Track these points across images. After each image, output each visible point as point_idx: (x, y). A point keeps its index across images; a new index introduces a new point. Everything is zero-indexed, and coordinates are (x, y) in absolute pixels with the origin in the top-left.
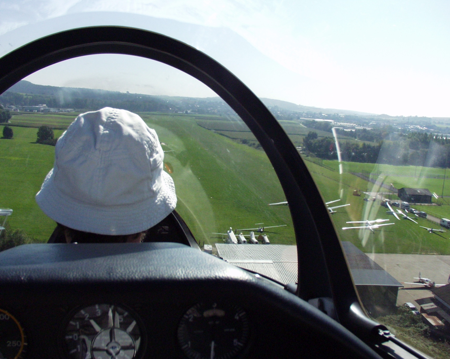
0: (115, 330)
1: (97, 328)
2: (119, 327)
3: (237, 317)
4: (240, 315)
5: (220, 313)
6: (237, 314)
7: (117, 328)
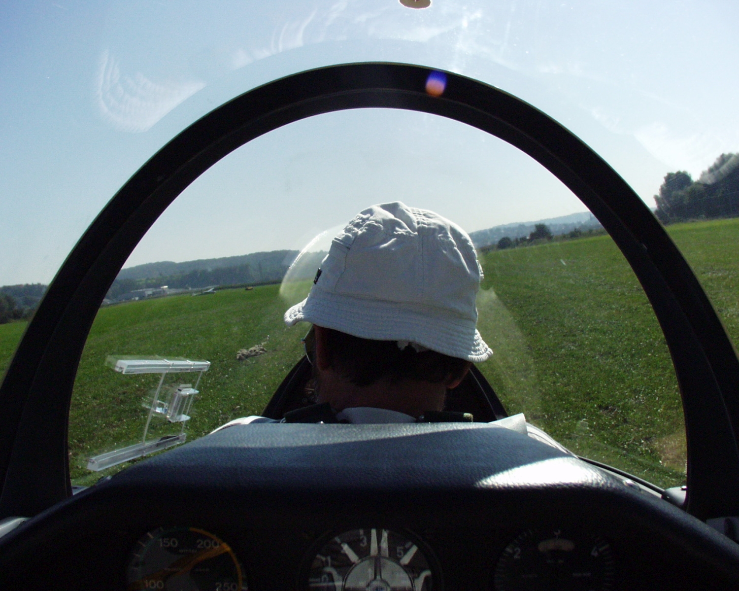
0: (383, 560)
1: (353, 557)
2: (387, 555)
3: (595, 554)
4: (601, 550)
5: (567, 545)
6: (595, 548)
7: (385, 558)
